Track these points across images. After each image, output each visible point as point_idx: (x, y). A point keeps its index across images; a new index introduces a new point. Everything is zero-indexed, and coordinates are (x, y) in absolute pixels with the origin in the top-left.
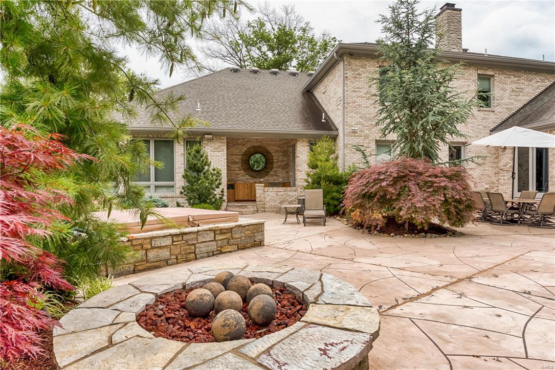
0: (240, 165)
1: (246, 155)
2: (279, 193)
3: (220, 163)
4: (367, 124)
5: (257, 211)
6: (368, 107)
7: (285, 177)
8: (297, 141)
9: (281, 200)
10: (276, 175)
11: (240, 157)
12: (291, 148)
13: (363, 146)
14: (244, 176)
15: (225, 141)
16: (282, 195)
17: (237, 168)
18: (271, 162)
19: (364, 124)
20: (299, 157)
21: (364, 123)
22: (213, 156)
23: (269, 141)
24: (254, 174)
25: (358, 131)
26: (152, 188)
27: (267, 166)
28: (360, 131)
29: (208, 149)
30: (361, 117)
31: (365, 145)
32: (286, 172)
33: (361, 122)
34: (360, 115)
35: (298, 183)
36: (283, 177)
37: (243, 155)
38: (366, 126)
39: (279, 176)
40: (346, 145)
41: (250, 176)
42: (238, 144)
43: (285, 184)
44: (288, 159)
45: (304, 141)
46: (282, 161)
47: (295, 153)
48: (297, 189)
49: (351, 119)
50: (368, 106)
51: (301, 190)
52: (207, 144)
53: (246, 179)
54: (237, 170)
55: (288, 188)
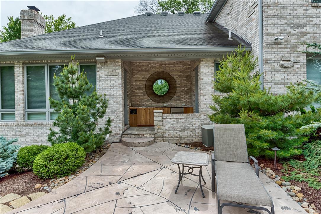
0: (144, 90)
1: (150, 81)
2: (180, 121)
3: (115, 88)
4: (295, 32)
5: (155, 141)
6: (296, 10)
7: (189, 102)
8: (200, 62)
9: (182, 128)
10: (179, 100)
11: (144, 83)
12: (194, 72)
13: (289, 61)
14: (148, 101)
15: (120, 64)
16: (183, 122)
17: (142, 93)
18: (175, 87)
19: (290, 33)
20: (202, 79)
21: (290, 30)
22: (107, 80)
23: (172, 67)
24: (157, 99)
25: (283, 41)
26: (48, 115)
27: (170, 92)
28: (286, 41)
29: (102, 73)
30: (286, 23)
31: (292, 60)
32: (189, 96)
33: (286, 30)
34: (286, 21)
35: (202, 109)
36: (186, 102)
37: (147, 81)
38: (293, 35)
39: (182, 100)
40: (267, 60)
41: (154, 101)
42: (142, 71)
43: (188, 110)
44: (191, 84)
45: (208, 61)
46: (185, 86)
47: (198, 75)
48: (200, 115)
49: (272, 25)
50: (296, 8)
51: (205, 117)
52: (101, 68)
53: (150, 104)
54: (141, 96)
55: (190, 114)
